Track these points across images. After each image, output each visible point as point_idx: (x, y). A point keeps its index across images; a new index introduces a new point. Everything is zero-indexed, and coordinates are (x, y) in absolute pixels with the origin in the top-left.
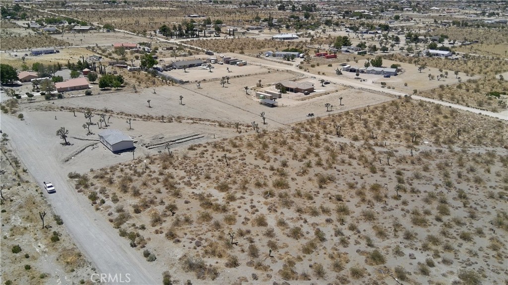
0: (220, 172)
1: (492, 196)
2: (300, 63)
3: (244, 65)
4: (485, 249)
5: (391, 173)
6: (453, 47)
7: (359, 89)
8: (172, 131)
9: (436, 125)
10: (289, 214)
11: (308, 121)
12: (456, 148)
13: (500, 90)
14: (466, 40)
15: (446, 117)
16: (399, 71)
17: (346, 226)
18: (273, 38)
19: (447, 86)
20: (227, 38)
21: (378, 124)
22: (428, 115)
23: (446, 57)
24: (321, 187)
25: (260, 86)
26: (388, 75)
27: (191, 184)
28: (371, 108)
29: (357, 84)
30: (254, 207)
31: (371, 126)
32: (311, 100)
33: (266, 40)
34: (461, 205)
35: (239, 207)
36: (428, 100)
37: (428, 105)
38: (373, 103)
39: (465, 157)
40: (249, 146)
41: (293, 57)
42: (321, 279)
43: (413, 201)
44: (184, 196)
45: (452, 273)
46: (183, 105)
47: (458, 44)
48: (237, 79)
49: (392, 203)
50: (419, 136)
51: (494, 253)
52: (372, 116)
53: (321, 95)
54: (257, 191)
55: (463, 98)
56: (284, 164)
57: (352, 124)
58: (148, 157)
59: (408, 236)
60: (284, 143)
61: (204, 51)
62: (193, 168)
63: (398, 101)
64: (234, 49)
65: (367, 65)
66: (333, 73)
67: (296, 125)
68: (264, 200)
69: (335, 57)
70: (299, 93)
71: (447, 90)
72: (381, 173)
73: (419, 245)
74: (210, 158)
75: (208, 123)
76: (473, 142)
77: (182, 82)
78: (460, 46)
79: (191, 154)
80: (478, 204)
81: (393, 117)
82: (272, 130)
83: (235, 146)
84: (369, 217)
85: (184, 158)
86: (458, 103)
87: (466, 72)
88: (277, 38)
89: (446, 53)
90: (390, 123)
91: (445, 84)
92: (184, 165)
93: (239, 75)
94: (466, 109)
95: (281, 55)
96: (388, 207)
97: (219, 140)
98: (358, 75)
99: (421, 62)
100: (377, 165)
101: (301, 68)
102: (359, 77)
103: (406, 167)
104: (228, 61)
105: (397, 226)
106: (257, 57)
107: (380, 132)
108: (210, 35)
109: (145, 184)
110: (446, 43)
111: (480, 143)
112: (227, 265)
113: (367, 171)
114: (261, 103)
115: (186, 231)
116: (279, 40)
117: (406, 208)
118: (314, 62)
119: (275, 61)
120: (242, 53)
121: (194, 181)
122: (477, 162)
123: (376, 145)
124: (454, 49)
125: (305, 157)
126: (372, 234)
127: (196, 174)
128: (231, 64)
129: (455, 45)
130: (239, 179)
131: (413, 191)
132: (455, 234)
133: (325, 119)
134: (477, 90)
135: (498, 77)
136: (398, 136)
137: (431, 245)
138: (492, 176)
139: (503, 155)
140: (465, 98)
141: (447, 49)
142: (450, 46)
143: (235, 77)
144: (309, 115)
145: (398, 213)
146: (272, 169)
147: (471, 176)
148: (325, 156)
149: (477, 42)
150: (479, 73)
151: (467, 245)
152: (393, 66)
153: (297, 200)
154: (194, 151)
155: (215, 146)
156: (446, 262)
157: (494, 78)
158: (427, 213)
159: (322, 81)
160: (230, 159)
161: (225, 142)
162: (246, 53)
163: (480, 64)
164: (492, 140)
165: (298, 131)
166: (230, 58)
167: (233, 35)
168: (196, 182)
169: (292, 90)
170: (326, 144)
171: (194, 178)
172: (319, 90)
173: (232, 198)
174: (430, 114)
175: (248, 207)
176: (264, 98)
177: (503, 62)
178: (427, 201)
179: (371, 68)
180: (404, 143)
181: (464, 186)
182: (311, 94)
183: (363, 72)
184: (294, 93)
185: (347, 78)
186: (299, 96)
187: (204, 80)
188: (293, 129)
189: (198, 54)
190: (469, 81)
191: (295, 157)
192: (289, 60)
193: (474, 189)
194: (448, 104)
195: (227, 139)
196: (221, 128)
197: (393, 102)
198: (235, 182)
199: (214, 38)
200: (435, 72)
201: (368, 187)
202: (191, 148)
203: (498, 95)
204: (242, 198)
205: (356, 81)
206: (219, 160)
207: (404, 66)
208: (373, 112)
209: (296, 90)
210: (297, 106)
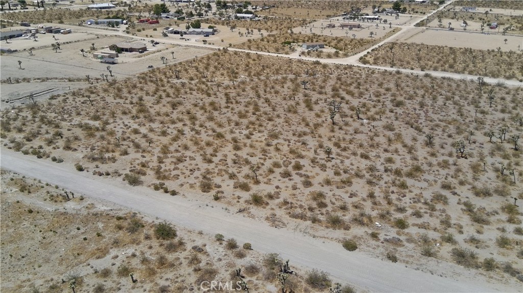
0: (88, 110)
1: (285, 99)
2: (125, 29)
3: (69, 33)
4: (282, 123)
5: (221, 95)
6: (256, 11)
7: (186, 46)
8: (24, 89)
9: (248, 66)
10: (155, 125)
11: (150, 71)
12: (262, 78)
13: (291, 40)
14: (265, 5)
15: (254, 60)
16: (215, 31)
17: (197, 126)
18: (89, 8)
19: (254, 40)
20: (37, 10)
21: (207, 68)
22: (241, 60)
23: (251, 19)
24: (174, 109)
25: (93, 49)
26: (207, 35)
27: (66, 120)
28: (199, 59)
29: (183, 43)
30: (127, 125)
31: (201, 70)
32: (146, 57)
33: (81, 10)
34: (267, 105)
35: (115, 127)
36: (240, 50)
37: (241, 54)
38: (200, 56)
39: (268, 81)
40: (105, 91)
41: (117, 24)
42: (187, 151)
43: (238, 107)
44: (64, 127)
45: (264, 135)
46: (24, 69)
47: (259, 9)
48: (67, 45)
49: (224, 110)
50: (237, 73)
51: (287, 124)
52: (200, 64)
53: (154, 52)
54: (124, 117)
55: (265, 47)
56: (141, 99)
57: (186, 70)
58: (13, 108)
59: (237, 124)
60: (135, 87)
61: (18, 24)
62: (61, 110)
63: (219, 52)
64: (51, 19)
65: (188, 28)
66: (160, 36)
67: (141, 74)
68: (133, 121)
69: (157, 22)
70: (134, 53)
71: (253, 43)
72: (215, 96)
73: (244, 127)
74: (74, 103)
75: (57, 80)
76: (273, 73)
77: (10, 51)
78: (261, 11)
79: (53, 102)
80: (277, 104)
81: (216, 64)
82: (121, 80)
83: (92, 93)
84: (211, 119)
85: (50, 105)
86: (262, 50)
87: (267, 29)
88: (93, 8)
89: (250, 16)
90: (215, 67)
91: (251, 38)
92: (52, 109)
93: (68, 41)
94: (268, 54)
95: (104, 23)
96: (222, 113)
97: (75, 90)
98: (182, 36)
99: (231, 24)
100: (211, 92)
101: (128, 33)
102: (183, 37)
103: (231, 91)
104: (50, 31)
105: (229, 121)
106: (79, 25)
107: (209, 73)
108: (15, 8)
109: (24, 124)
110: (250, 8)
111: (278, 73)
112: (121, 155)
113: (205, 96)
114: (101, 62)
115: (79, 144)
116: (95, 9)
117: (234, 112)
118: (139, 28)
119: (99, 28)
120: (62, 22)
121: (68, 118)
122: (276, 83)
123: (208, 81)
124: (256, 13)
125: (156, 94)
126: (215, 127)
127: (67, 113)
128: (55, 33)
129: (257, 10)
130: (107, 112)
131: (237, 102)
132: (264, 119)
133: (164, 69)
134: (275, 41)
135: (289, 31)
136: (222, 75)
137: (250, 126)
138: (286, 89)
139: (291, 78)
140: (267, 47)
141: (251, 13)
142: (253, 11)
143: (64, 43)
144: (149, 66)
145: (229, 114)
146: (132, 103)
147: (272, 91)
148: (171, 91)
149: (274, 6)
150: (276, 29)
151: (271, 123)
152: (210, 27)
153: (158, 118)
154: (55, 100)
155: (74, 94)
156: (259, 132)
157: (287, 32)
158: (247, 112)
159: (152, 42)
160: (93, 101)
161: (81, 91)
162: (65, 23)
163: (277, 23)
164: (286, 70)
165: (143, 78)
166: (52, 27)
167: (43, 7)
168: (70, 118)
169: (127, 50)
170: (169, 85)
171: (66, 116)
172: (150, 48)
173: (107, 123)
174: (243, 60)
175: (122, 126)
176: (102, 57)
177: (293, 20)
178: (246, 106)
179: (191, 29)
180: (227, 78)
181: (268, 96)
182: (145, 52)
183: (185, 33)
184: (129, 53)
185: (173, 38)
186: (135, 54)
187: (33, 48)
188: (138, 77)
189: (12, 26)
190: (269, 36)
191: (147, 94)
192: (114, 27)
193: (275, 97)
194: (255, 52)
195: (82, 89)
196: (72, 83)
197: (214, 53)
198: (104, 114)
199: (22, 11)
200: (244, 31)
201: (207, 105)
202: (52, 98)
203: (289, 43)
204: (114, 122)
205: (181, 40)
206: (83, 103)
207: (218, 27)
208: (201, 61)
209: (131, 50)
210: (136, 62)
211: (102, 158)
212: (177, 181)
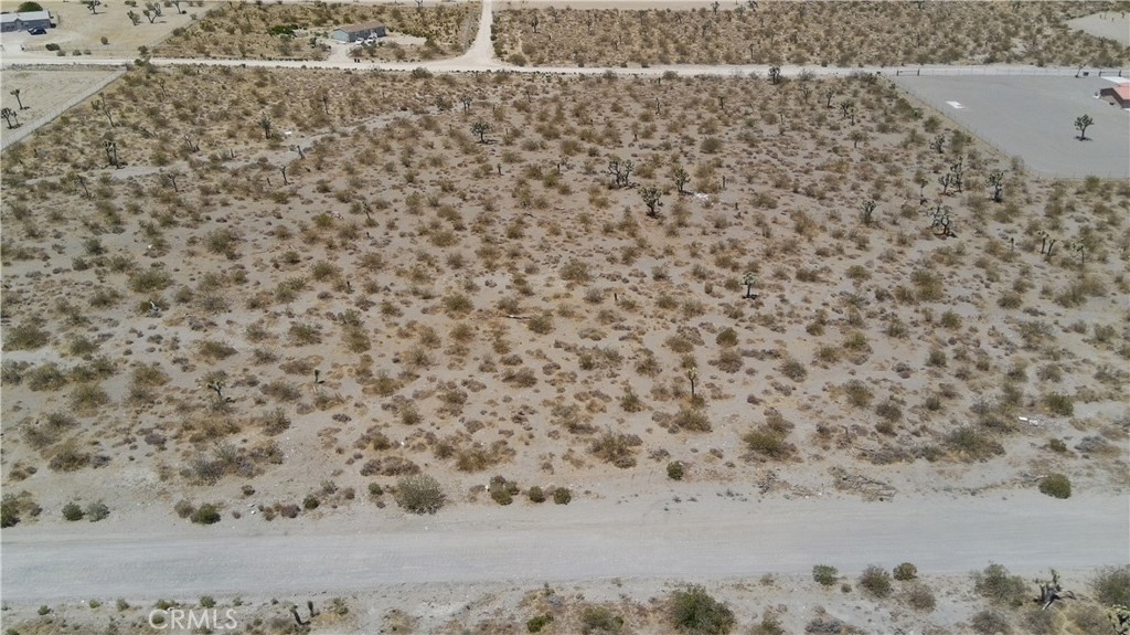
5: (310, 193)
10: (242, 318)
12: (344, 129)
13: (280, 23)
15: (260, 85)
17: (359, 291)
19: (184, 30)
21: (161, 124)
24: (232, 257)
30: (157, 338)
35: (128, 353)
36: (186, 61)
37: (201, 72)
38: (88, 90)
39: (374, 137)
43: (397, 219)
49: (375, 233)
54: (114, 314)
59: (455, 264)
63: (136, 75)
71: (194, 38)
72: (298, 199)
73: (479, 268)
76: (353, 113)
80: (476, 192)
81: (170, 107)
86: (245, 56)
90: (182, 118)
91: (174, 27)
94: (271, 63)
96: (378, 241)
103: (319, 177)
105: (425, 258)
111: (364, 113)
112: (270, 432)
113: (269, 203)
122: (400, 139)
125: (119, 223)
126: (408, 283)
131: (379, 206)
132: (499, 237)
133: (36, 144)
134: (244, 29)
136: (230, 136)
137: (492, 261)
138: (443, 151)
140: (246, 46)
145: (401, 242)
147: (418, 159)
152: (30, 8)
153: (223, 293)
156: (530, 271)
158: (436, 226)
164: (374, 103)
170: (119, 188)
173: (83, 347)
178: (414, 212)
180: (256, 144)
190: (210, 15)
191: (94, 228)
194: (233, 63)
197: (125, 78)
198: (37, 321)
200: (120, 8)
201: (312, 227)
203: (286, 31)
204: (104, 337)
211: (230, 460)
212: (516, 457)
